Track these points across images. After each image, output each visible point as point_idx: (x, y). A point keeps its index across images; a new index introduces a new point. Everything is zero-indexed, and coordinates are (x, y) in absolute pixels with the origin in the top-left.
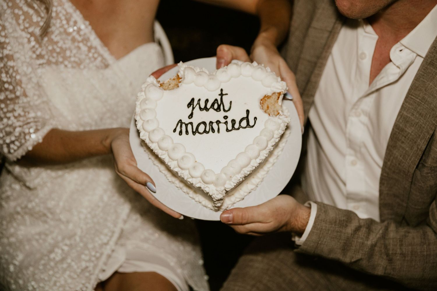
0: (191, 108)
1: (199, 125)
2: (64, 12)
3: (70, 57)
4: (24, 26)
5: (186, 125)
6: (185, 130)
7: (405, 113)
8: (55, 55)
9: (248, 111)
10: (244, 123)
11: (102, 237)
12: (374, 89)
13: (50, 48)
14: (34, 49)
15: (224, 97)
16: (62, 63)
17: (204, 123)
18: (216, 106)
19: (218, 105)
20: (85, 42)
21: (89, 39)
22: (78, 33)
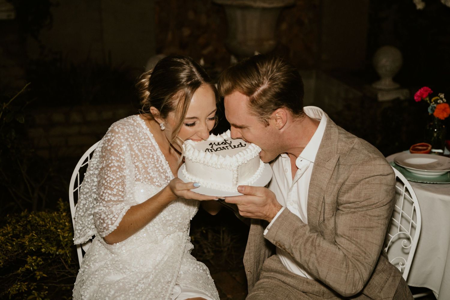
3: (155, 182)
6: (211, 151)
7: (310, 194)
8: (147, 180)
9: (241, 143)
10: (240, 146)
12: (295, 181)
13: (145, 176)
14: (136, 175)
19: (225, 143)
20: (164, 174)
21: (167, 172)
22: (162, 167)
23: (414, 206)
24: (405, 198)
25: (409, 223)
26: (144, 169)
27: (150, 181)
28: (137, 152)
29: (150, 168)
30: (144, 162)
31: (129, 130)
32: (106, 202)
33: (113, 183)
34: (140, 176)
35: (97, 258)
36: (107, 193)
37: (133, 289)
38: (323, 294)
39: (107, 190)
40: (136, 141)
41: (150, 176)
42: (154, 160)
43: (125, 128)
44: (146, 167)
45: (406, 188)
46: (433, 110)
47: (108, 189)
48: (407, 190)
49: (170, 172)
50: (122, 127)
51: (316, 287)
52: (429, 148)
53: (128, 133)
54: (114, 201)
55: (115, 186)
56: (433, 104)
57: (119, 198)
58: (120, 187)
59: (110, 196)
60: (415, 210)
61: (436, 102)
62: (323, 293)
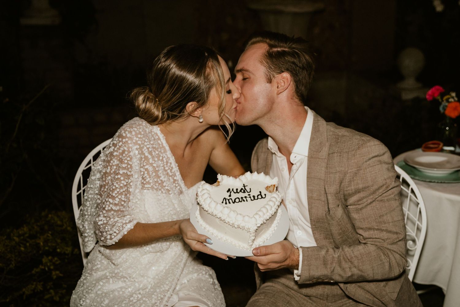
0: (229, 192)
1: (235, 199)
2: (166, 157)
4: (143, 164)
5: (229, 200)
6: (228, 202)
8: (157, 184)
9: (260, 192)
10: (260, 197)
11: (165, 286)
13: (155, 180)
15: (246, 187)
16: (160, 190)
17: (238, 198)
18: (242, 191)
19: (244, 190)
20: (173, 177)
21: (176, 175)
22: (171, 170)
23: (420, 208)
24: (411, 200)
25: (415, 225)
26: (154, 172)
27: (161, 185)
28: (147, 154)
29: (161, 172)
30: (155, 165)
31: (138, 132)
32: (106, 211)
33: (116, 192)
34: (150, 180)
35: (99, 268)
36: (109, 202)
37: (127, 300)
38: (327, 298)
39: (108, 198)
40: (146, 144)
41: (160, 180)
42: (164, 162)
43: (132, 131)
44: (157, 171)
45: (412, 189)
46: (444, 109)
47: (110, 198)
48: (413, 191)
49: (179, 175)
50: (129, 130)
51: (320, 290)
52: (441, 146)
53: (136, 135)
54: (115, 211)
55: (117, 195)
56: (445, 103)
57: (120, 208)
58: (123, 196)
59: (111, 206)
60: (420, 212)
61: (447, 101)
62: (327, 296)
